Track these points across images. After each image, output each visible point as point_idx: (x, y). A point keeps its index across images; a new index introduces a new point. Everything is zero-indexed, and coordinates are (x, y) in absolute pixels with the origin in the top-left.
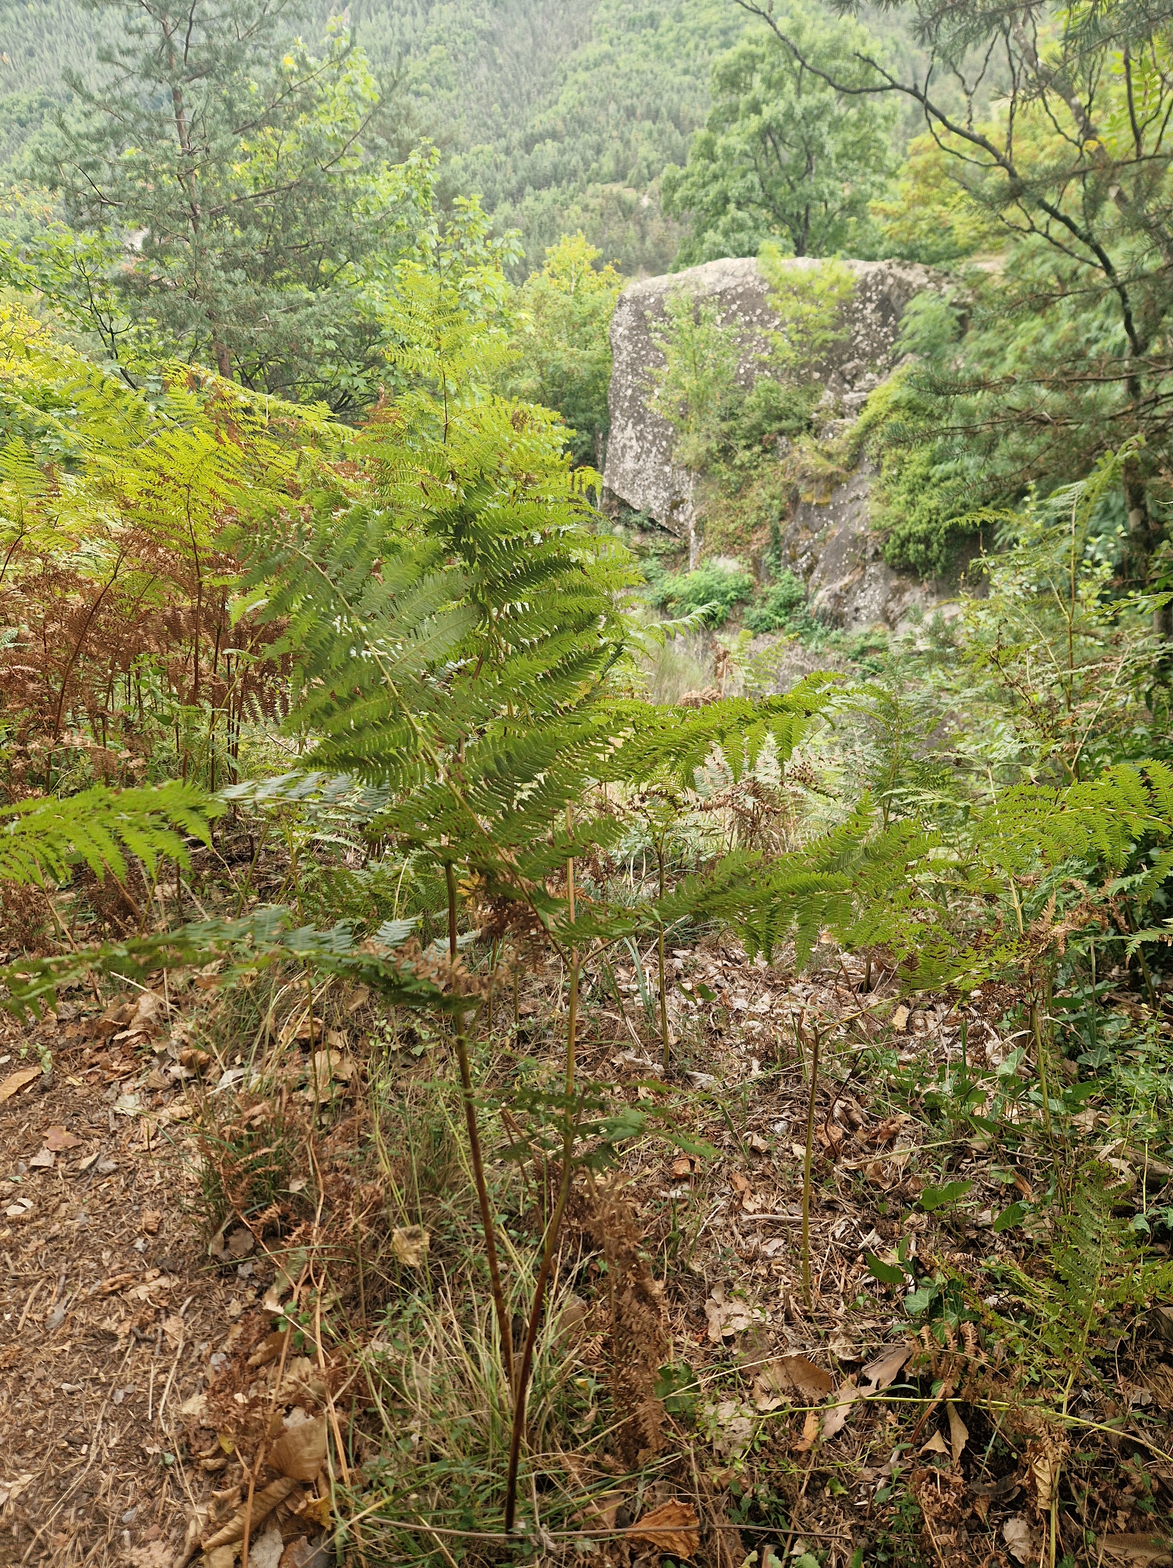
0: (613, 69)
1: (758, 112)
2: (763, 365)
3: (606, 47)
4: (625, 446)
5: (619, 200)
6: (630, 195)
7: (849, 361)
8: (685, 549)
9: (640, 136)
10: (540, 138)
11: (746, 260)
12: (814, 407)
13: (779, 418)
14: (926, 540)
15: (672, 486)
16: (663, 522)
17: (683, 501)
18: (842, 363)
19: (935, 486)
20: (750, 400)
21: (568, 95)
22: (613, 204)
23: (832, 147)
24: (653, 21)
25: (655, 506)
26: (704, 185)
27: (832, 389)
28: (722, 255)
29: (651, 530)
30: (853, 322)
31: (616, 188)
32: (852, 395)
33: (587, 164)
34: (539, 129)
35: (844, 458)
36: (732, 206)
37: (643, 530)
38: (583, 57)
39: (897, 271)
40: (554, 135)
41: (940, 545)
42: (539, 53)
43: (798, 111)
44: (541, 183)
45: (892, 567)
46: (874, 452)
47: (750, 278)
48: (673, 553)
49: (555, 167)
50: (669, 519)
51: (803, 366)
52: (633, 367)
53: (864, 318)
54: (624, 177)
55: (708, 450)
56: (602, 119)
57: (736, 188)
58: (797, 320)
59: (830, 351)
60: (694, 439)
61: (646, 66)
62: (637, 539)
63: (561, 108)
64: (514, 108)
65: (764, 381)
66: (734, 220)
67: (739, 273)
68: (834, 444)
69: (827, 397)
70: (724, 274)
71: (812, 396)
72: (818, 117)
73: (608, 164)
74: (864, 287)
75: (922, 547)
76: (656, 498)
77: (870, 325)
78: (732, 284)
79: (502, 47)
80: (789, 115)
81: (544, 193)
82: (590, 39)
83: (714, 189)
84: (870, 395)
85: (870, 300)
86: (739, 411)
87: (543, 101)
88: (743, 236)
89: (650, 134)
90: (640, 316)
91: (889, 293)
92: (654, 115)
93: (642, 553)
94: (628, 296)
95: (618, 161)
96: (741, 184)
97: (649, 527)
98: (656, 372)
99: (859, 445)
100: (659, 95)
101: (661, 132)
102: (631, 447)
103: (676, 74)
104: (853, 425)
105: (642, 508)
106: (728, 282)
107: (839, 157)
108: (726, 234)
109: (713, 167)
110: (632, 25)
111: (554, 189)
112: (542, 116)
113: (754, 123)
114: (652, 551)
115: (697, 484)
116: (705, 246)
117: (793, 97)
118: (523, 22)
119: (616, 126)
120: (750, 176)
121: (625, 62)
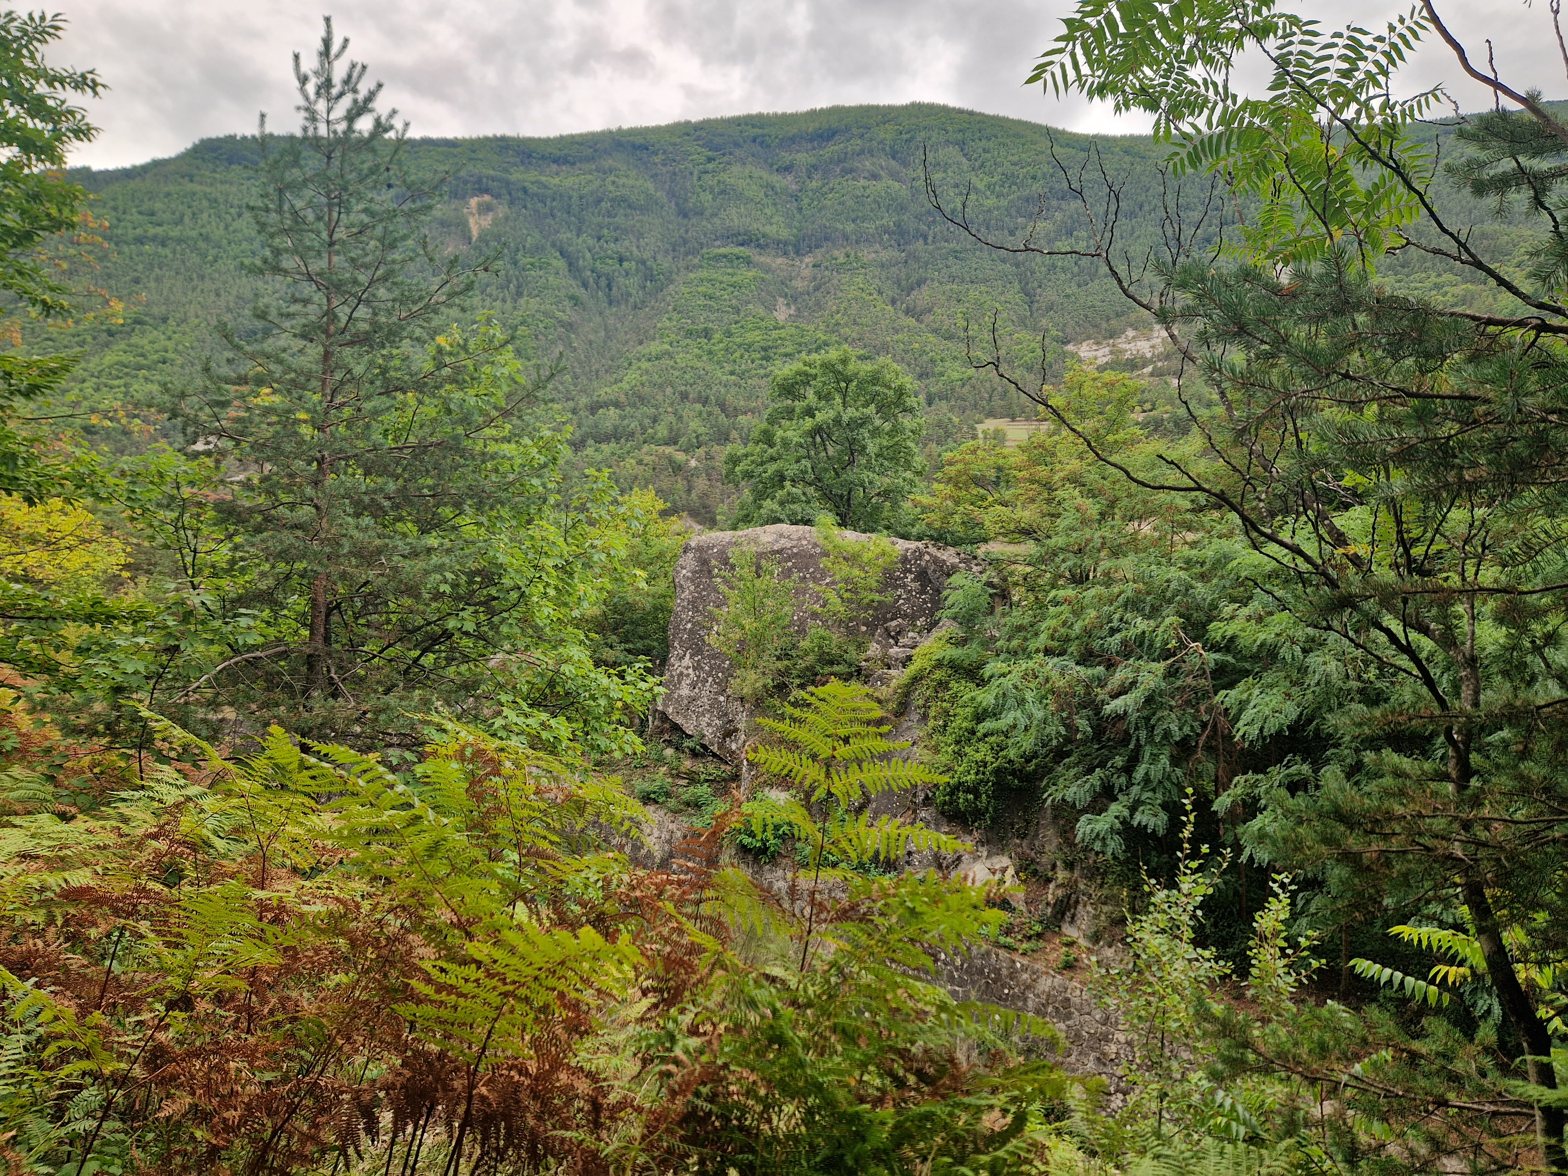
0: (672, 363)
1: (813, 416)
2: (815, 615)
3: (667, 347)
4: (681, 674)
5: (670, 460)
6: (680, 457)
7: (892, 619)
8: (736, 777)
9: (692, 414)
10: (606, 405)
11: (801, 527)
12: (863, 656)
13: (831, 663)
14: (974, 790)
15: (726, 714)
16: (715, 748)
17: (736, 730)
18: (886, 621)
19: (980, 740)
20: (804, 644)
21: (631, 377)
22: (665, 462)
23: (872, 448)
24: (707, 334)
25: (708, 732)
26: (762, 464)
27: (878, 642)
28: (778, 521)
29: (703, 756)
30: (896, 587)
31: (669, 450)
32: (896, 649)
33: (644, 430)
34: (604, 398)
35: (892, 706)
36: (787, 484)
37: (694, 754)
38: (647, 351)
39: (932, 550)
40: (617, 405)
41: (988, 796)
42: (609, 343)
43: (845, 418)
44: (602, 438)
45: (943, 813)
46: (921, 702)
47: (804, 542)
48: (724, 780)
49: (616, 428)
50: (721, 746)
51: (851, 620)
52: (693, 604)
53: (905, 586)
54: (675, 443)
55: (764, 686)
56: (660, 397)
57: (791, 470)
58: (847, 581)
59: (876, 609)
60: (752, 675)
61: (699, 365)
62: (687, 764)
63: (625, 385)
64: (583, 380)
65: (815, 629)
66: (789, 494)
67: (794, 537)
68: (884, 692)
69: (874, 649)
70: (781, 536)
71: (861, 647)
72: (861, 425)
73: (662, 431)
74: (905, 560)
75: (971, 797)
76: (709, 725)
77: (910, 591)
78: (789, 545)
79: (577, 335)
80: (837, 421)
81: (604, 446)
82: (654, 339)
83: (772, 468)
84: (914, 651)
85: (911, 572)
86: (793, 653)
87: (610, 378)
88: (796, 507)
89: (700, 414)
90: (704, 562)
91: (926, 568)
92: (705, 402)
93: (692, 779)
94: (693, 544)
95: (671, 430)
96: (796, 466)
97: (701, 752)
98: (716, 611)
99: (907, 695)
100: (709, 387)
101: (710, 414)
102: (688, 675)
103: (724, 374)
104: (899, 677)
105: (695, 733)
106: (784, 543)
107: (877, 456)
108: (782, 504)
109: (770, 451)
110: (690, 334)
111: (613, 445)
112: (607, 389)
113: (808, 423)
114: (702, 777)
115: (751, 714)
116: (762, 511)
117: (841, 408)
118: (598, 319)
119: (672, 404)
120: (803, 462)
121: (681, 359)
